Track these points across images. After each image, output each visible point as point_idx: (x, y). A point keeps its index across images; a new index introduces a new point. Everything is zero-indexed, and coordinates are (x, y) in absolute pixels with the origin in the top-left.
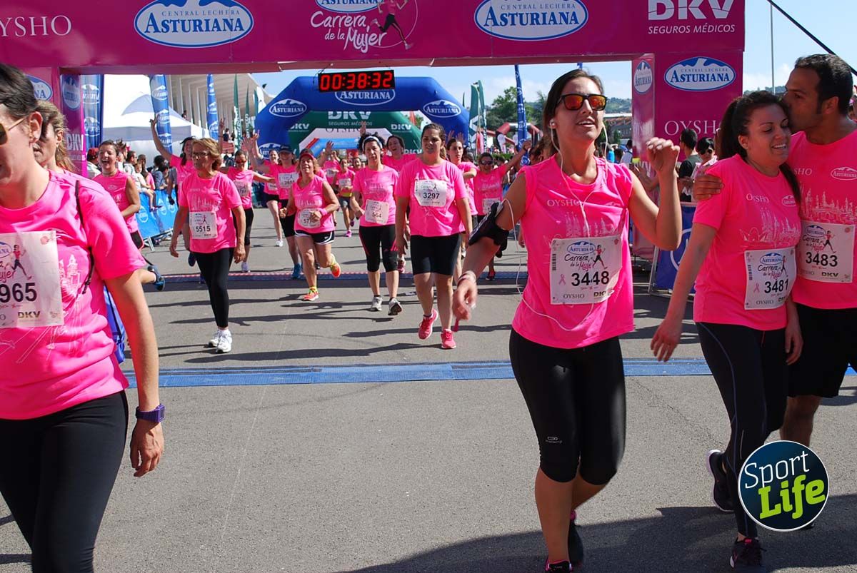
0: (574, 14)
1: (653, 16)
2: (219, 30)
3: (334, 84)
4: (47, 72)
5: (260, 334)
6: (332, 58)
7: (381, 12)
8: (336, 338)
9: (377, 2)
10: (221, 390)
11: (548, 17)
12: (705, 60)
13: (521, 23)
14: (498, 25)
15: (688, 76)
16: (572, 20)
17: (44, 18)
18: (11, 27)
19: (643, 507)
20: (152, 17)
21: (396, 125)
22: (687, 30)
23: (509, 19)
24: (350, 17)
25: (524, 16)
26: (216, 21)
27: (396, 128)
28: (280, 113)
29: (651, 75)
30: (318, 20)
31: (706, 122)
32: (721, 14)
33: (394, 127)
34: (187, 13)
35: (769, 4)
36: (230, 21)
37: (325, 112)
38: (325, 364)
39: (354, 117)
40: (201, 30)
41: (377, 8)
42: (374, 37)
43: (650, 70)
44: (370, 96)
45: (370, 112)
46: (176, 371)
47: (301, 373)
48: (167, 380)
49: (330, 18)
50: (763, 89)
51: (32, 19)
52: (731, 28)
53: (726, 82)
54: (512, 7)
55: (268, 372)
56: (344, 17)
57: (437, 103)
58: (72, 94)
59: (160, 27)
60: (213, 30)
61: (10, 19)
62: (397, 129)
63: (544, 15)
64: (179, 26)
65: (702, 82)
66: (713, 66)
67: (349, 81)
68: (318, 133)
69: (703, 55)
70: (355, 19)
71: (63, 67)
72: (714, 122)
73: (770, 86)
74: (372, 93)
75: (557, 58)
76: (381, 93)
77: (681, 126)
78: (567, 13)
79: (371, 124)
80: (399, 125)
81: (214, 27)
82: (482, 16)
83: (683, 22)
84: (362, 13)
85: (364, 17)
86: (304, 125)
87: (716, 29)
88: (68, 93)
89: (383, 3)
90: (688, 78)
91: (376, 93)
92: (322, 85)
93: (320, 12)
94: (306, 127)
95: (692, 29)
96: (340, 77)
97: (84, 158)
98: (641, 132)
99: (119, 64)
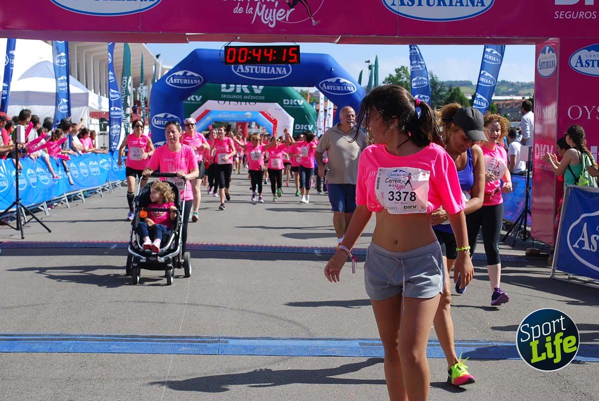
3: (240, 57)
5: (162, 303)
6: (239, 32)
8: (239, 309)
10: (127, 357)
13: (428, 4)
14: (406, 5)
15: (593, 61)
16: (478, 2)
21: (288, 101)
22: (593, 15)
27: (288, 103)
28: (176, 84)
29: (555, 59)
33: (286, 102)
37: (218, 85)
38: (229, 335)
39: (247, 91)
42: (282, 12)
43: (554, 54)
44: (266, 71)
45: (263, 87)
46: (83, 337)
47: (207, 344)
48: (73, 346)
55: (174, 341)
57: (333, 80)
62: (289, 105)
67: (255, 55)
68: (211, 104)
74: (269, 68)
76: (278, 68)
77: (584, 110)
79: (263, 98)
80: (291, 100)
83: (589, 8)
86: (197, 97)
90: (593, 63)
91: (273, 69)
92: (228, 57)
95: (597, 14)
96: (246, 50)
98: (542, 114)
99: (27, 29)
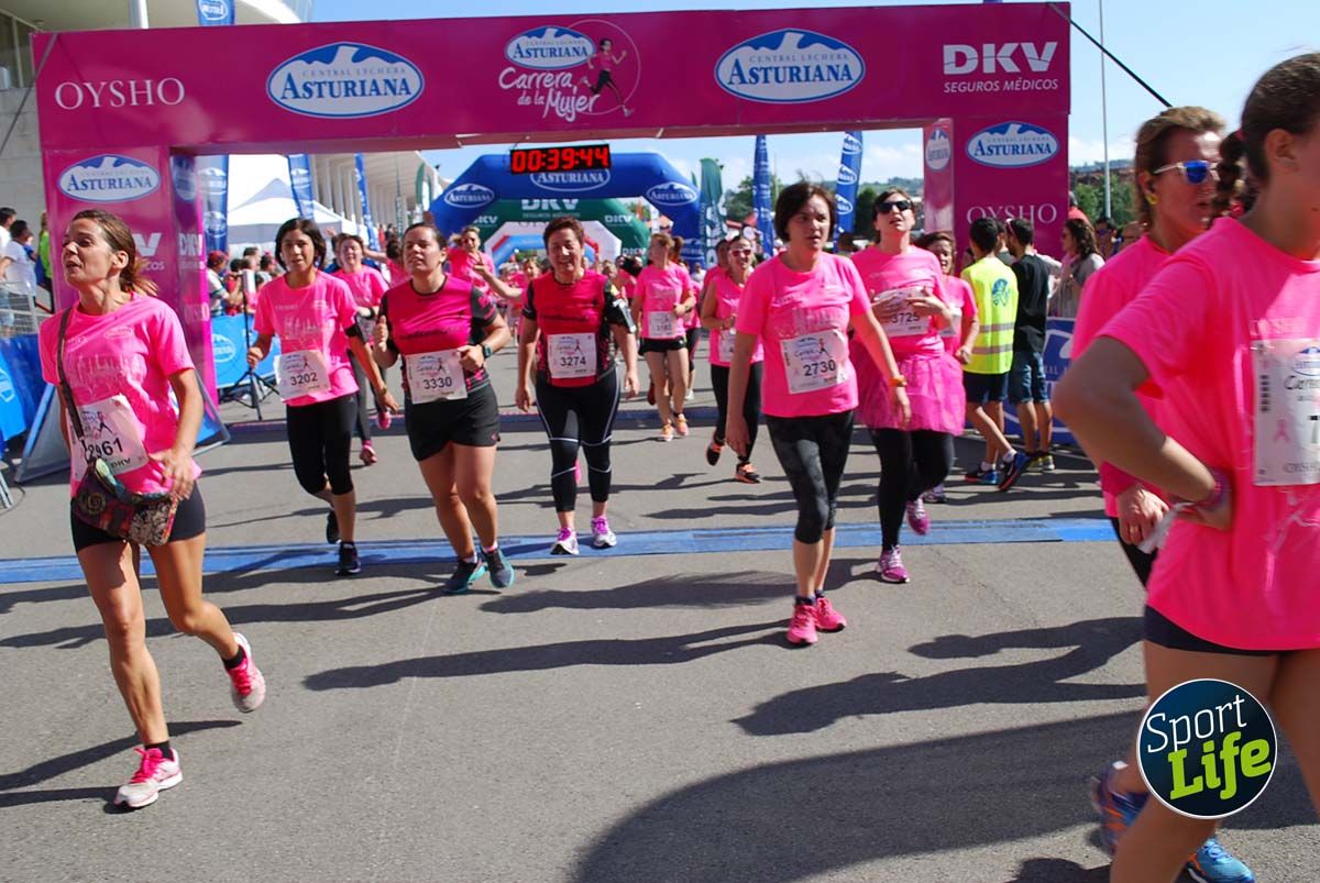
0: (846, 67)
1: (950, 69)
3: (530, 163)
4: (153, 153)
6: (527, 129)
7: (591, 67)
9: (586, 54)
11: (812, 71)
12: (1018, 127)
13: (777, 80)
14: (746, 83)
15: (997, 147)
16: (843, 75)
17: (148, 82)
18: (106, 95)
19: (951, 718)
20: (290, 79)
21: (611, 217)
22: (994, 86)
23: (761, 75)
24: (550, 75)
25: (781, 71)
26: (374, 82)
27: (611, 220)
28: (459, 203)
29: (948, 146)
30: (509, 78)
31: (1021, 208)
32: (1039, 65)
33: (609, 219)
34: (336, 73)
35: (1100, 50)
36: (393, 83)
37: (519, 201)
39: (556, 207)
40: (355, 95)
41: (586, 64)
42: (583, 100)
43: (947, 140)
44: (577, 179)
45: (576, 200)
49: (524, 76)
50: (1091, 163)
51: (132, 83)
52: (1053, 84)
53: (1046, 155)
54: (763, 59)
56: (543, 74)
57: (665, 186)
58: (187, 182)
59: (301, 91)
60: (370, 95)
61: (103, 84)
62: (613, 222)
63: (807, 68)
64: (326, 89)
65: (1017, 156)
66: (1030, 134)
67: (550, 160)
68: (509, 228)
69: (1016, 120)
70: (558, 78)
71: (175, 146)
72: (1032, 207)
73: (1102, 160)
74: (579, 175)
75: (823, 126)
76: (592, 175)
77: (988, 213)
78: (838, 66)
80: (616, 216)
81: (371, 90)
82: (725, 72)
83: (990, 77)
84: (567, 70)
85: (570, 75)
87: (1033, 85)
88: (181, 180)
89: (595, 55)
90: (998, 150)
91: (585, 175)
92: (515, 165)
93: (511, 69)
94: (493, 220)
95: (1001, 85)
96: (539, 153)
97: (202, 265)
98: (935, 222)
99: (247, 140)
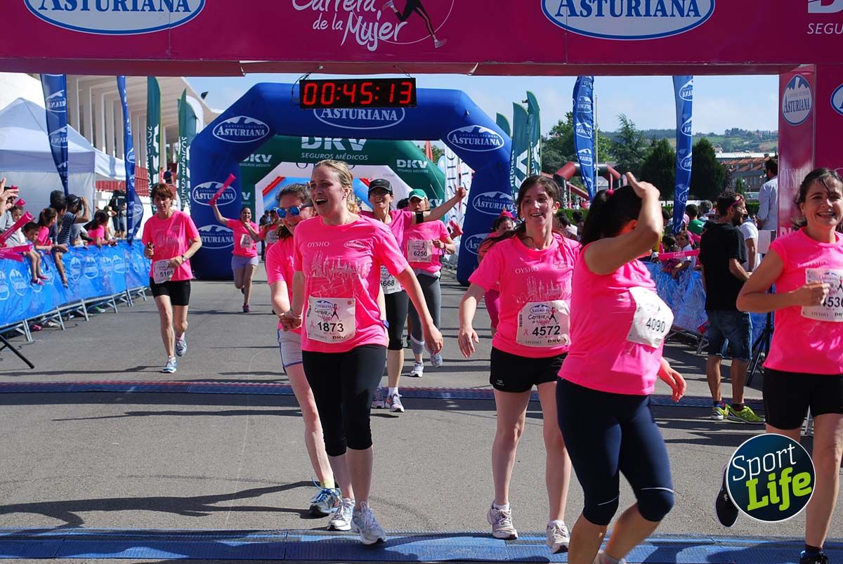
0: (694, 2)
1: (815, 8)
2: (152, 9)
3: (323, 96)
11: (653, 5)
13: (612, 13)
14: (576, 15)
16: (689, 10)
21: (404, 162)
23: (594, 7)
27: (404, 166)
28: (228, 137)
29: (810, 97)
33: (401, 164)
37: (297, 138)
39: (340, 147)
40: (125, 9)
42: (388, 27)
43: (808, 88)
44: (366, 115)
45: (365, 140)
57: (469, 129)
59: (63, 2)
60: (143, 10)
62: (406, 168)
63: (648, 1)
67: (346, 93)
68: (285, 169)
74: (370, 111)
76: (384, 112)
79: (365, 157)
80: (409, 161)
81: (145, 5)
86: (264, 156)
91: (376, 112)
92: (305, 96)
96: (333, 86)
98: (791, 182)
